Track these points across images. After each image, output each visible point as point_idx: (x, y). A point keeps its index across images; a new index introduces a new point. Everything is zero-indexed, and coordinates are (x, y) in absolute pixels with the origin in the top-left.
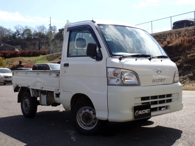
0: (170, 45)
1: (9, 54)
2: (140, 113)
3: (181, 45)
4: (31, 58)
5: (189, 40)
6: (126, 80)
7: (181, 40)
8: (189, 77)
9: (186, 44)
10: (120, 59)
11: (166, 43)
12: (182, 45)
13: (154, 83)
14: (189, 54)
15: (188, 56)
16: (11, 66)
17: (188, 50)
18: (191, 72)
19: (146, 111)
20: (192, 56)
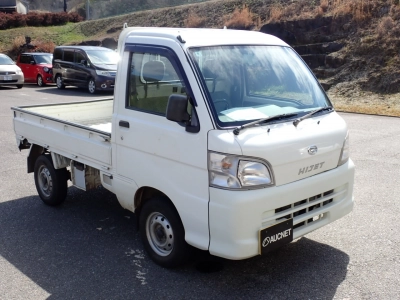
0: (328, 15)
1: (4, 20)
2: (273, 239)
3: (349, 16)
4: (50, 28)
5: (365, 7)
6: (246, 177)
7: (351, 6)
8: (360, 83)
9: (359, 15)
10: (236, 133)
11: (320, 9)
12: (351, 16)
13: (302, 176)
14: (363, 36)
15: (362, 40)
16: (10, 47)
17: (362, 27)
18: (365, 74)
19: (284, 234)
20: (369, 41)
